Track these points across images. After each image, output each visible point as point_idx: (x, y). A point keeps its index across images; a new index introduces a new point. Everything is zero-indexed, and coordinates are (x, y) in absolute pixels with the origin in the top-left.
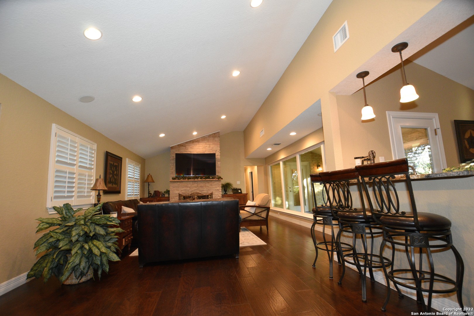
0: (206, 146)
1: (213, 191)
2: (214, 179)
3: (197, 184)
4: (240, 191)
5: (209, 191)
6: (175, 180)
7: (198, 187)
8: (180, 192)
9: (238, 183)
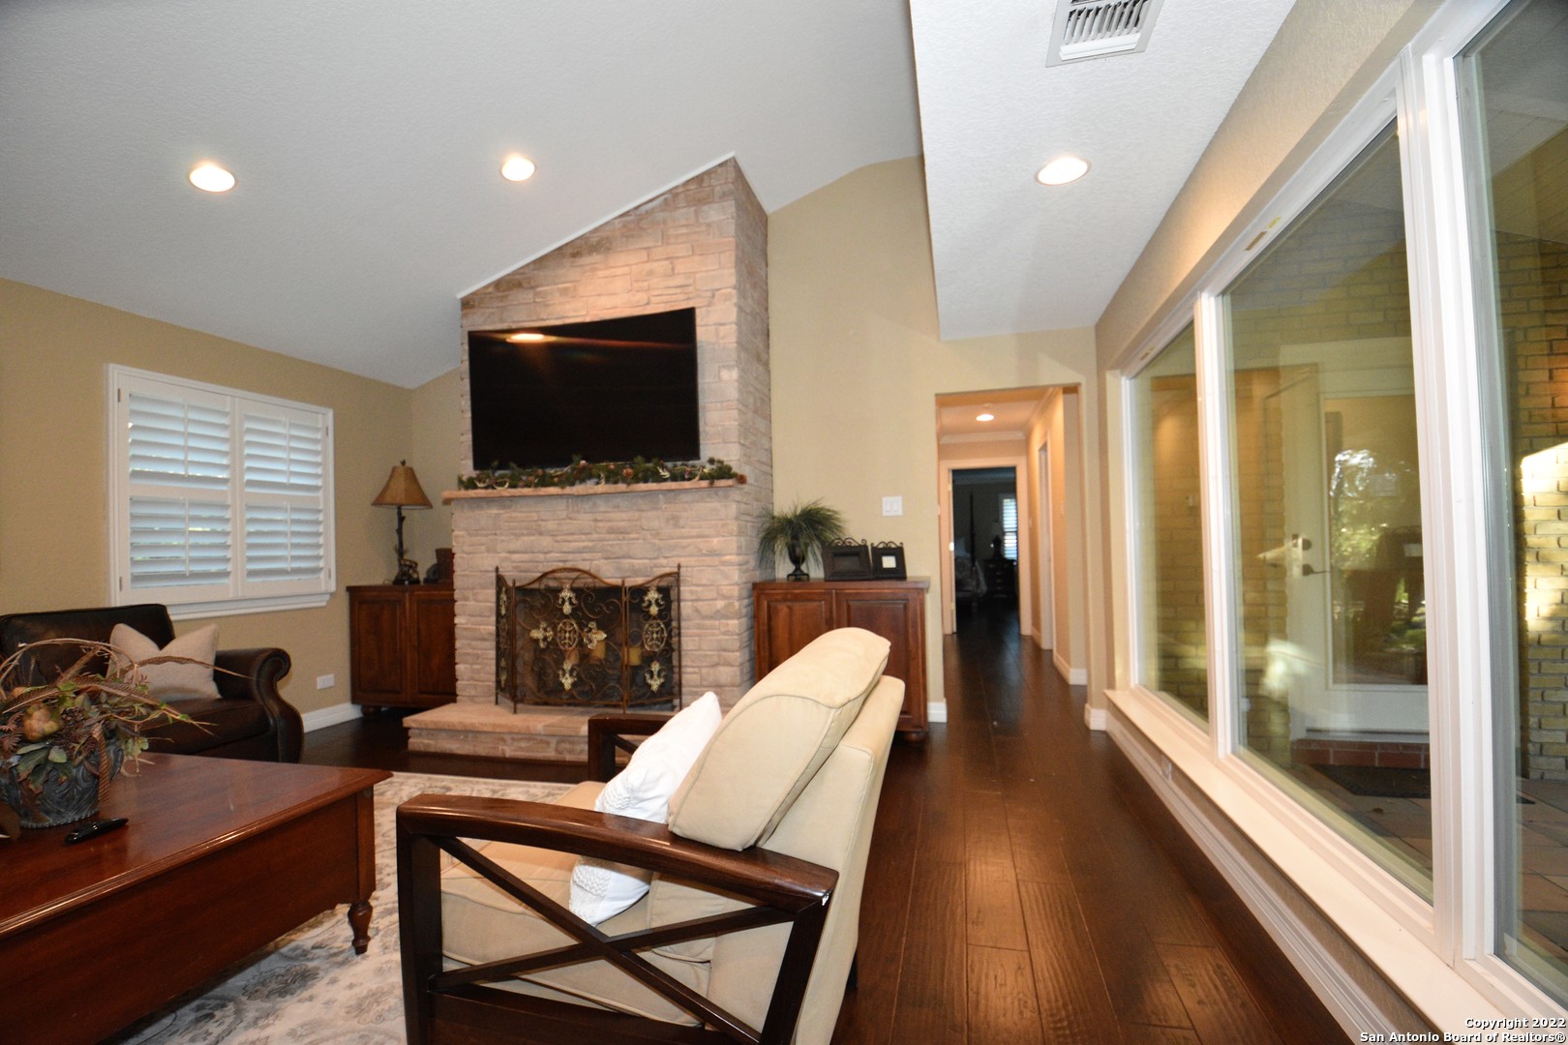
0: (651, 273)
1: (683, 561)
2: (687, 485)
3: (590, 516)
4: (889, 562)
5: (663, 561)
6: (472, 493)
7: (595, 536)
8: (507, 559)
9: (892, 506)
